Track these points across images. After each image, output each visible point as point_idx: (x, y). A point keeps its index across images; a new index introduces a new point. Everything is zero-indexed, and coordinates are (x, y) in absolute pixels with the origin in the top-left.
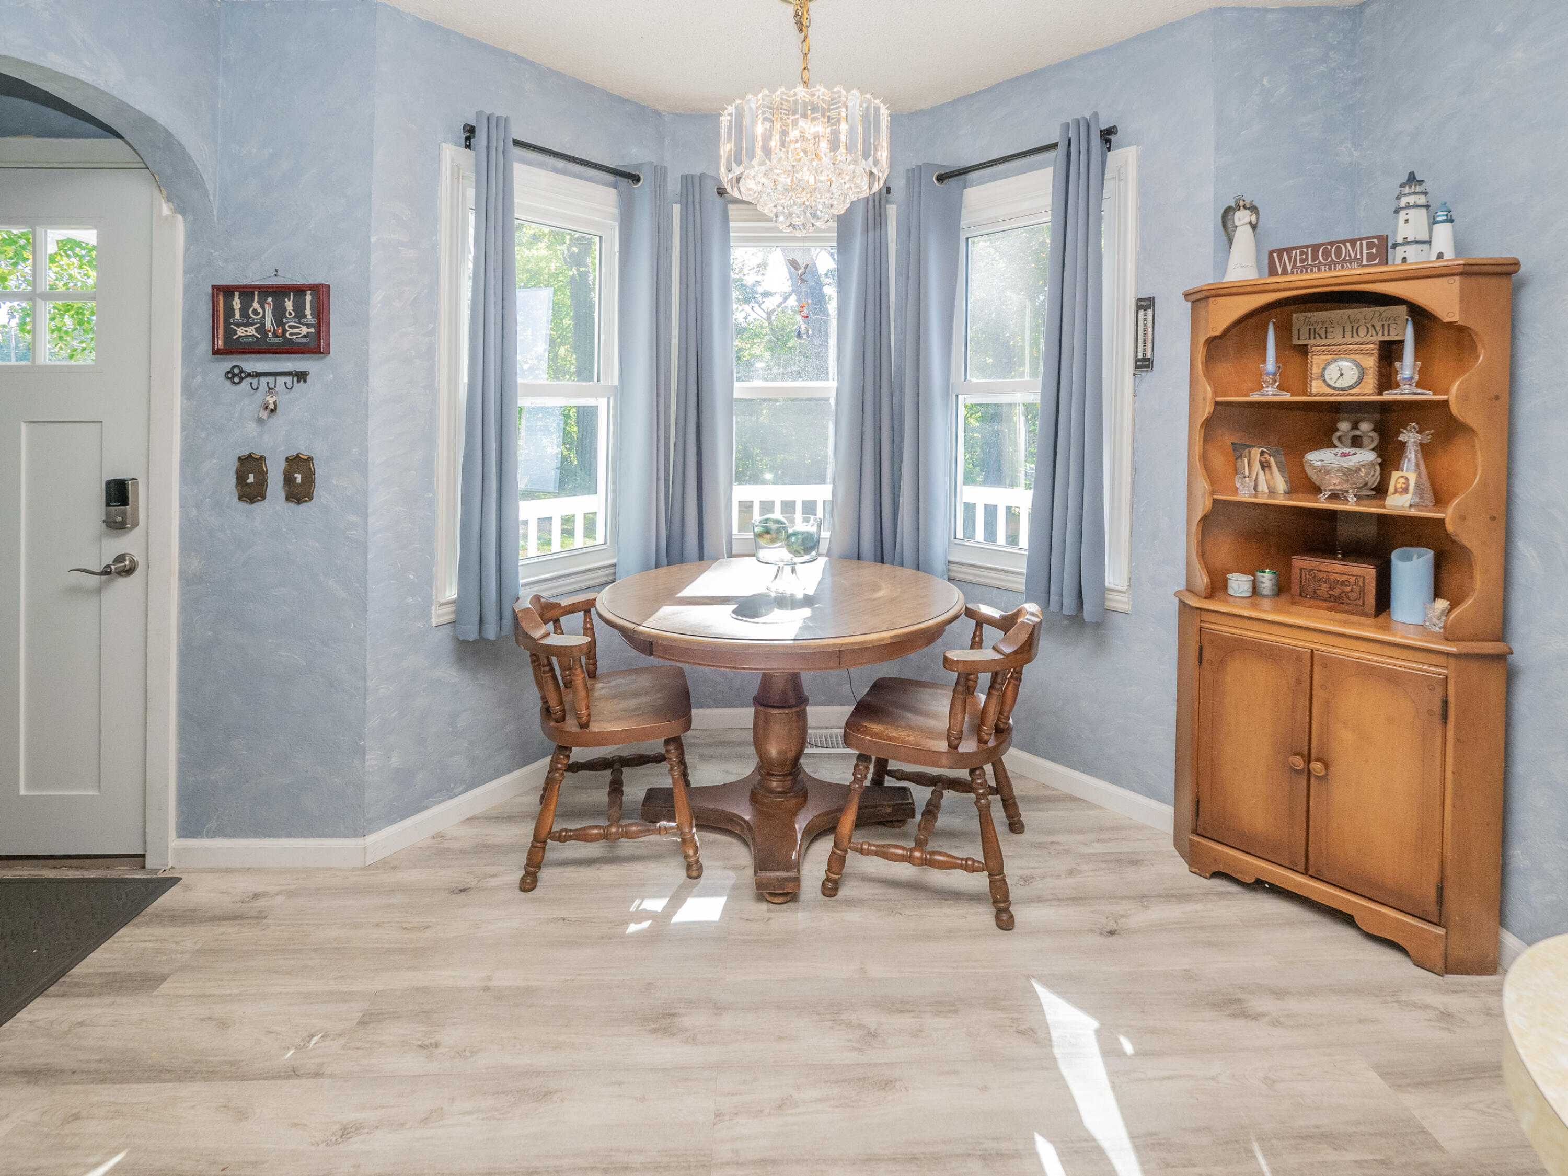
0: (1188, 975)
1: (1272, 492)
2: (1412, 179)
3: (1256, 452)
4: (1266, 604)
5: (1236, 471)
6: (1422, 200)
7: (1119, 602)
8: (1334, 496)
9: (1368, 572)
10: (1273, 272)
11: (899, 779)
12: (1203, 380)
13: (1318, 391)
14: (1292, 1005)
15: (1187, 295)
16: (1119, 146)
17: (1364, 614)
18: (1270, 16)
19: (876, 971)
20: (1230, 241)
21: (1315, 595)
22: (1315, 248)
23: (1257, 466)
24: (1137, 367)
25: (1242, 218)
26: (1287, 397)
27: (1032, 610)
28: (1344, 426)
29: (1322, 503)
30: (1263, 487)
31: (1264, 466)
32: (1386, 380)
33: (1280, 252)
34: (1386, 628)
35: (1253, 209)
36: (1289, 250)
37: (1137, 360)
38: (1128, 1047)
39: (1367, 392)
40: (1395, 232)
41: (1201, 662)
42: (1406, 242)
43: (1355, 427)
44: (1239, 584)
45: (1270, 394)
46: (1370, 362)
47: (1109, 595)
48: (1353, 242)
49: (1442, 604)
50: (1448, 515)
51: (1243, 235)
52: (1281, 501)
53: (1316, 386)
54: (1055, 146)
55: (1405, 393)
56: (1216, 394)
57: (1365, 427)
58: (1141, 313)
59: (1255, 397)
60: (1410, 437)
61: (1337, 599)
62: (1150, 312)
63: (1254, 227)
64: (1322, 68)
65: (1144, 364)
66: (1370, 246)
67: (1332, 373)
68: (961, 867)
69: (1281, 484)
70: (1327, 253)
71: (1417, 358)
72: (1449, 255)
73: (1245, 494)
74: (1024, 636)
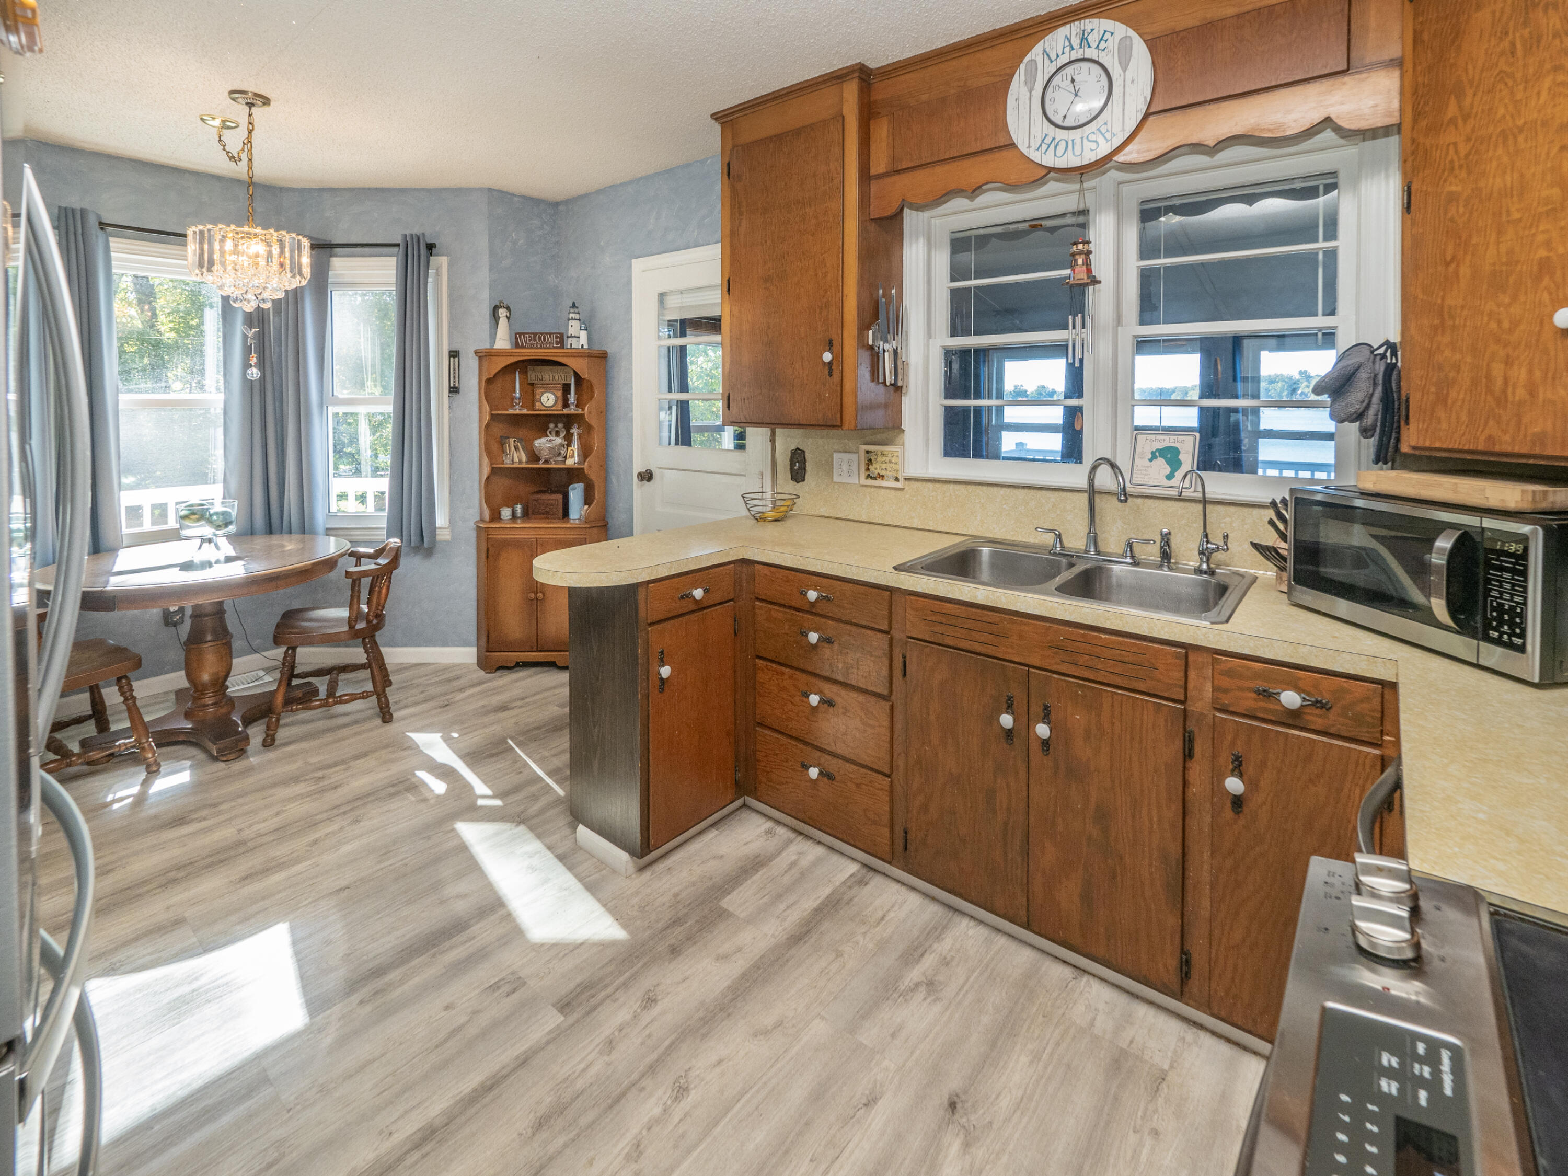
0: (483, 706)
1: (520, 462)
2: (574, 306)
3: (512, 440)
4: (519, 521)
5: (504, 452)
6: (577, 316)
7: (443, 535)
8: (546, 461)
9: (559, 497)
10: (517, 345)
11: (303, 678)
12: (485, 402)
13: (539, 409)
14: (527, 700)
15: (476, 353)
16: (438, 255)
17: (559, 518)
18: (516, 199)
19: (313, 760)
20: (497, 324)
21: (539, 513)
22: (535, 334)
23: (513, 448)
24: (450, 392)
25: (502, 313)
26: (525, 411)
27: (395, 541)
28: (552, 426)
29: (541, 465)
30: (516, 459)
31: (516, 448)
32: (566, 405)
33: (520, 334)
34: (568, 522)
35: (508, 308)
36: (524, 334)
37: (450, 388)
38: (455, 735)
39: (559, 410)
40: (567, 331)
41: (488, 557)
42: (572, 337)
43: (556, 426)
44: (506, 513)
45: (517, 410)
46: (559, 394)
47: (438, 532)
48: (550, 334)
49: (586, 507)
50: (585, 466)
51: (503, 322)
52: (524, 466)
53: (538, 405)
54: (398, 245)
55: (572, 410)
56: (491, 410)
57: (560, 425)
58: (452, 359)
59: (511, 411)
60: (575, 431)
61: (547, 513)
62: (457, 359)
63: (508, 318)
64: (540, 233)
65: (454, 390)
66: (557, 337)
67: (544, 398)
68: (360, 698)
69: (524, 458)
70: (540, 338)
71: (576, 393)
72: (586, 346)
73: (508, 463)
74: (393, 553)
